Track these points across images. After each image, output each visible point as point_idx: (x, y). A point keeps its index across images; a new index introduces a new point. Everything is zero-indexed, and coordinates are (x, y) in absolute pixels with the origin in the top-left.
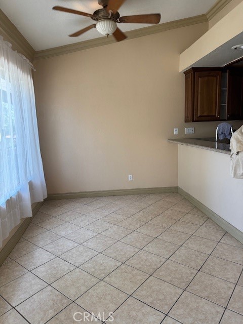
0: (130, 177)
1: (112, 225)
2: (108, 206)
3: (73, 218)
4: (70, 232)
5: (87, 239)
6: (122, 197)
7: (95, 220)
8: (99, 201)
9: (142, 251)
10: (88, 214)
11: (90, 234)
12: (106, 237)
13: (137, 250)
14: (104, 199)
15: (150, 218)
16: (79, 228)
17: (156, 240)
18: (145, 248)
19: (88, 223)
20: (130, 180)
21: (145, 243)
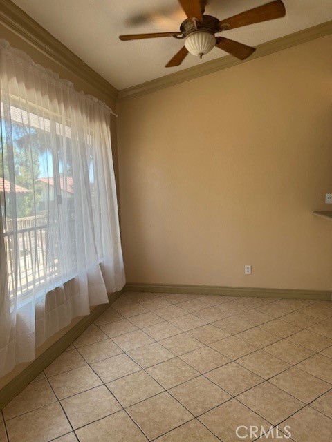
0: (247, 269)
1: (200, 345)
2: (206, 311)
3: (150, 324)
4: (137, 345)
5: (156, 362)
6: (233, 298)
7: (179, 332)
8: (195, 301)
9: (234, 400)
10: (172, 321)
11: (163, 354)
12: (185, 363)
13: (226, 397)
14: (204, 299)
15: (267, 343)
16: (151, 341)
17: (265, 385)
18: (241, 397)
19: (167, 335)
20: (246, 273)
21: (244, 387)
